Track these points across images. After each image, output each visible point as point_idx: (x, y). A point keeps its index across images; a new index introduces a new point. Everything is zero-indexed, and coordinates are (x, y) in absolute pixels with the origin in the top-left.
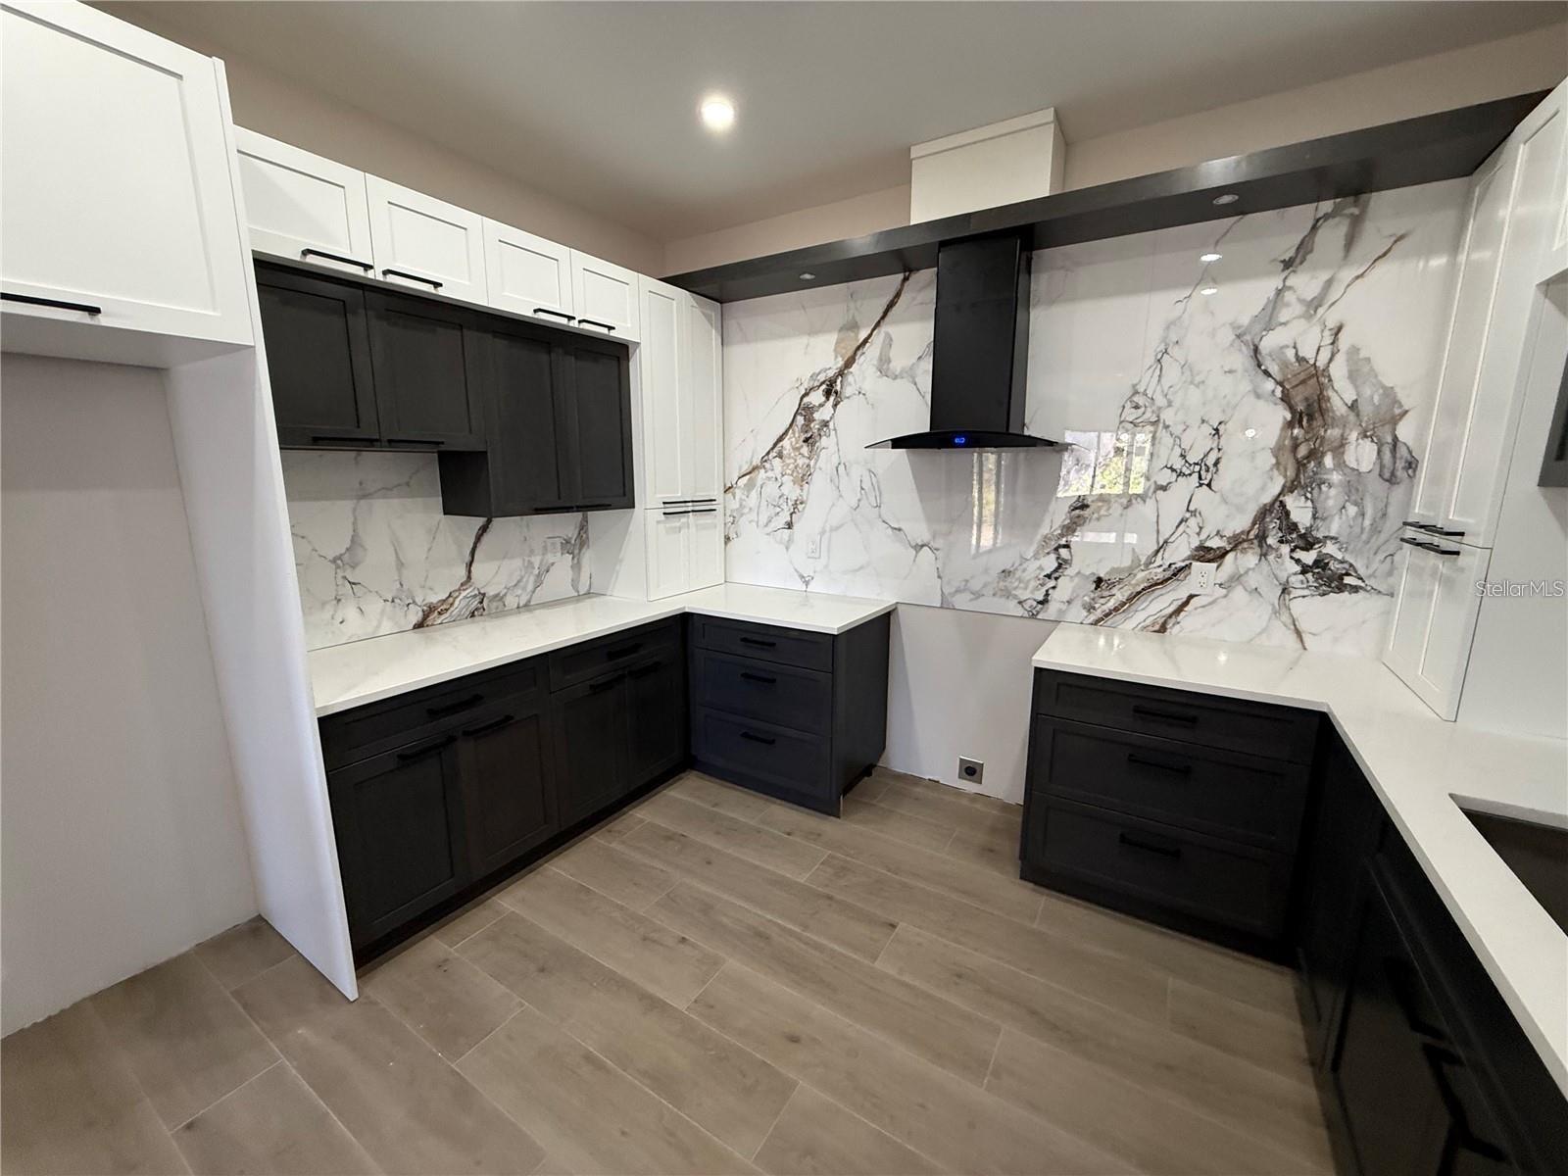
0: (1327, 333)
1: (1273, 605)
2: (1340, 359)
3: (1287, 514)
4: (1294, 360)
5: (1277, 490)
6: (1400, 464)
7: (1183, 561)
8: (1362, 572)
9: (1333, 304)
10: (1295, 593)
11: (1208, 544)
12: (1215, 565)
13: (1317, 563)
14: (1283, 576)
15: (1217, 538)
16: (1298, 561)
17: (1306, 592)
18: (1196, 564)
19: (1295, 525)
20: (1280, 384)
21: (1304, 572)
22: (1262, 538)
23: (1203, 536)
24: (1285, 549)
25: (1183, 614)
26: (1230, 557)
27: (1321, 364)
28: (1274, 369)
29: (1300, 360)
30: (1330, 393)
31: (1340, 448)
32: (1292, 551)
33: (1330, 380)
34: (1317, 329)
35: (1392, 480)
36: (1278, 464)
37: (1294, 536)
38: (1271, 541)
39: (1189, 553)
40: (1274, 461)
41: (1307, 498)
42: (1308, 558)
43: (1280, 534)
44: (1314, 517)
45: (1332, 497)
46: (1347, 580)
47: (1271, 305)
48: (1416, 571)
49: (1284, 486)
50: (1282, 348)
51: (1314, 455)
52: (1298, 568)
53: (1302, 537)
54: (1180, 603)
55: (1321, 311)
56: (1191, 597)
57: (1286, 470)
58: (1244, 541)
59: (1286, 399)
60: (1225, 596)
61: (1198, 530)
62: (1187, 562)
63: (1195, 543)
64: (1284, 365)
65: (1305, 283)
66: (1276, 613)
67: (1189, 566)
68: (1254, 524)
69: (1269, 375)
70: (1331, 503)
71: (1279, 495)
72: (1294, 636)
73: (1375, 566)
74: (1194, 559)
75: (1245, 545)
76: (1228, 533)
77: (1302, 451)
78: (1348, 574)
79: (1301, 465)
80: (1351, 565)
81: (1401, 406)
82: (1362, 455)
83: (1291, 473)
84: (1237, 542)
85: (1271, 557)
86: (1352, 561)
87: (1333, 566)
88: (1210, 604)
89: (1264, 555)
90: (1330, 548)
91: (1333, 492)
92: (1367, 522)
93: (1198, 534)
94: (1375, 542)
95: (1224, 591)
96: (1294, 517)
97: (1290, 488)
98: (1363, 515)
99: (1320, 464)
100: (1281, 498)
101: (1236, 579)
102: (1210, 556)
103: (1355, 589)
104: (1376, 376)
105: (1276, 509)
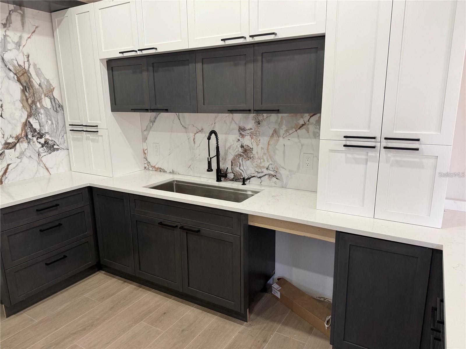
0: (25, 57)
1: (37, 161)
2: (32, 67)
3: (32, 125)
4: (17, 65)
5: (26, 117)
6: (57, 106)
7: (1, 150)
8: (58, 143)
9: (24, 46)
10: (42, 155)
11: (9, 141)
12: (13, 150)
13: (45, 142)
14: (37, 149)
15: (11, 138)
16: (40, 143)
17: (45, 154)
18: (6, 151)
19: (35, 129)
20: (15, 74)
21: (42, 147)
22: (27, 136)
23: (5, 139)
24: (35, 139)
25: (7, 173)
26: (18, 145)
27: (27, 68)
28: (11, 68)
29: (20, 66)
30: (32, 79)
31: (40, 100)
32: (37, 139)
33: (31, 75)
34: (21, 54)
35: (57, 111)
36: (23, 106)
37: (36, 134)
38: (30, 136)
39: (2, 146)
40: (22, 105)
41: (36, 119)
42: (42, 141)
43: (32, 134)
44: (40, 126)
45: (43, 117)
46: (55, 147)
47: (3, 41)
48: (74, 139)
49: (28, 115)
50: (12, 60)
51: (34, 102)
52: (41, 146)
53: (38, 133)
54: (4, 169)
55: (21, 47)
56: (8, 165)
57: (27, 109)
58: (21, 138)
59: (19, 80)
60: (21, 162)
61: (3, 136)
62: (3, 151)
63: (3, 142)
64: (14, 66)
65: (13, 36)
66: (38, 163)
67: (3, 152)
68: (22, 131)
69: (11, 71)
70: (43, 120)
71: (27, 119)
72: (46, 171)
73: (60, 140)
74: (5, 149)
75: (22, 140)
76: (14, 136)
77: (30, 101)
78: (54, 145)
79: (31, 107)
80: (54, 141)
81: (52, 86)
82: (47, 102)
83: (29, 110)
84: (18, 139)
85: (31, 143)
86: (54, 140)
87: (50, 142)
88: (16, 166)
89: (29, 142)
90: (47, 137)
91: (43, 116)
92: (55, 126)
93: (3, 138)
94: (58, 133)
95: (19, 160)
96: (34, 126)
97: (29, 116)
98: (53, 124)
99: (36, 106)
100: (28, 120)
101: (22, 153)
102: (11, 146)
103: (58, 149)
104: (43, 75)
105: (27, 124)
